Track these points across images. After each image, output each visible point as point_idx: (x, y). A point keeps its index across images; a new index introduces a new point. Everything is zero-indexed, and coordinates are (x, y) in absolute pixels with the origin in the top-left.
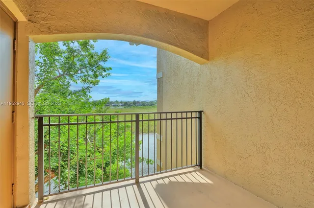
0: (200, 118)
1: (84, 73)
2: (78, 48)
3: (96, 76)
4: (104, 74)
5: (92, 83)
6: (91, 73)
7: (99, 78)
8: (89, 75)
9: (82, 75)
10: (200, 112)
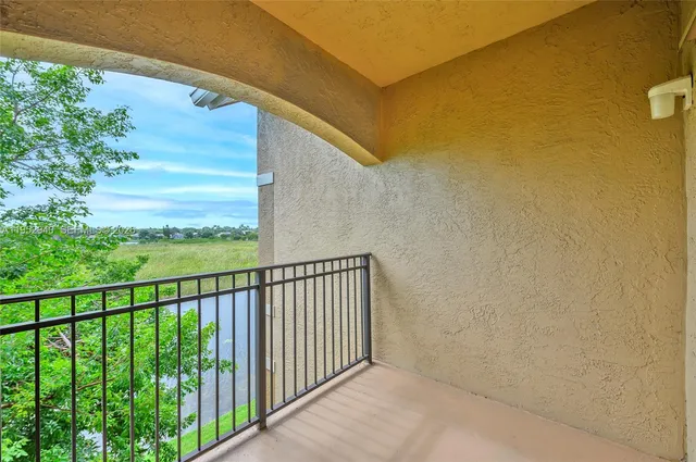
0: (367, 268)
1: (49, 159)
2: (31, 88)
3: (87, 169)
4: (113, 165)
5: (71, 185)
6: (72, 161)
7: (97, 176)
8: (65, 167)
9: (42, 163)
10: (367, 257)
